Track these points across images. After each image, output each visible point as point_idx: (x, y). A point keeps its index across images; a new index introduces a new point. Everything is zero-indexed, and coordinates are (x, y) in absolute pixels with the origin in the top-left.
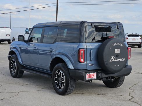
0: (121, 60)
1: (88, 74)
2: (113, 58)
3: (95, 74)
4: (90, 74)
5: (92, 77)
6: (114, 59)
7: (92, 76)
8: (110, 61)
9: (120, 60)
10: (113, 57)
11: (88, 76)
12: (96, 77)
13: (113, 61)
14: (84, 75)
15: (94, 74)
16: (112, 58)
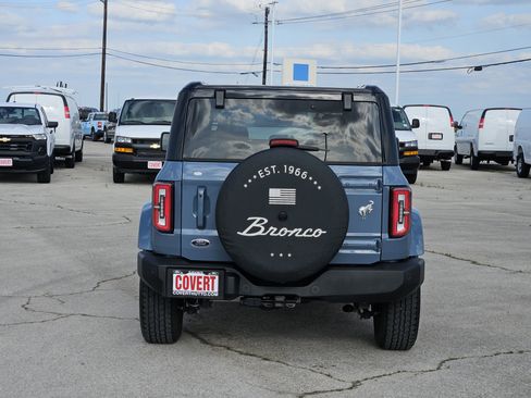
0: (304, 235)
1: (182, 275)
2: (256, 221)
3: (213, 278)
4: (189, 274)
5: (201, 286)
6: (267, 227)
7: (199, 283)
8: (244, 233)
9: (297, 232)
10: (259, 219)
11: (180, 282)
12: (216, 290)
13: (260, 233)
14: (162, 276)
15: (209, 276)
16: (254, 224)
